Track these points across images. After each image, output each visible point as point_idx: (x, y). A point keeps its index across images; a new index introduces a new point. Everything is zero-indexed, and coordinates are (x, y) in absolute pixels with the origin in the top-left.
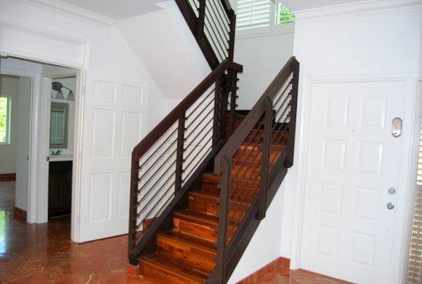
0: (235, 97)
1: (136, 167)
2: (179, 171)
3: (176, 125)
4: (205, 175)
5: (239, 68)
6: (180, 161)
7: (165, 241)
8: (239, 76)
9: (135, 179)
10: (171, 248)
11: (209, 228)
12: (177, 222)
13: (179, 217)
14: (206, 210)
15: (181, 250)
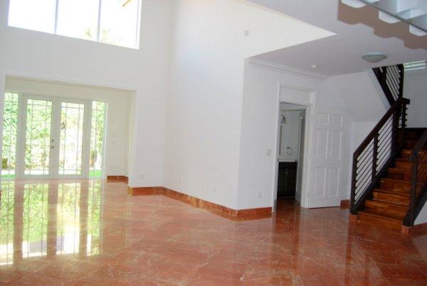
0: (404, 120)
1: (355, 161)
2: (375, 166)
3: (373, 140)
4: (389, 169)
5: (408, 101)
6: (375, 160)
7: (369, 203)
8: (407, 106)
9: (355, 168)
10: (376, 207)
11: (398, 196)
12: (375, 194)
13: (376, 192)
14: (393, 188)
15: (382, 208)
